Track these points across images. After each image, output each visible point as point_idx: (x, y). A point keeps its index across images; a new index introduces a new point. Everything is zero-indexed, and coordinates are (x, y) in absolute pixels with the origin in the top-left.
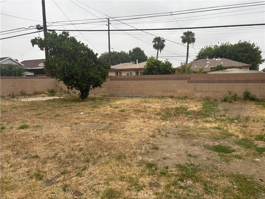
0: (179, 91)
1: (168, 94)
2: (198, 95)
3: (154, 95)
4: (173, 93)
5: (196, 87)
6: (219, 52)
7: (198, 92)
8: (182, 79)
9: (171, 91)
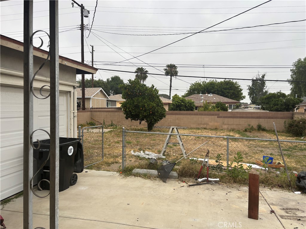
0: (210, 124)
1: (202, 126)
2: (225, 127)
3: (190, 127)
4: (206, 125)
5: (224, 121)
6: (208, 88)
7: (225, 125)
8: (213, 115)
9: (204, 124)
